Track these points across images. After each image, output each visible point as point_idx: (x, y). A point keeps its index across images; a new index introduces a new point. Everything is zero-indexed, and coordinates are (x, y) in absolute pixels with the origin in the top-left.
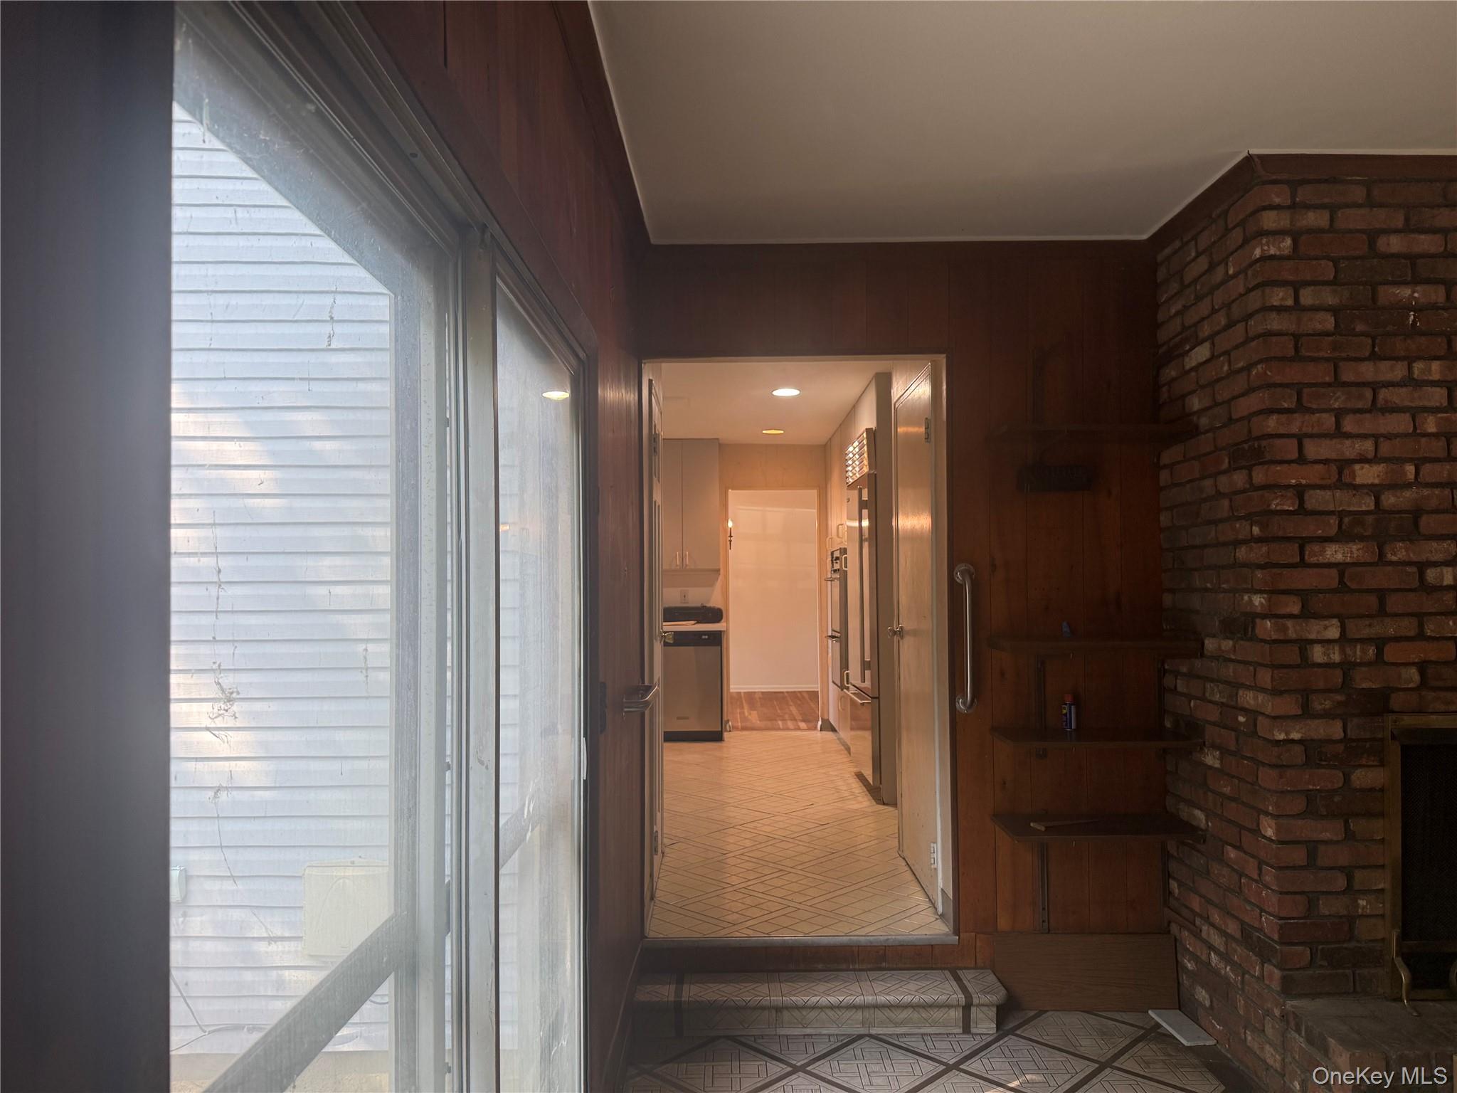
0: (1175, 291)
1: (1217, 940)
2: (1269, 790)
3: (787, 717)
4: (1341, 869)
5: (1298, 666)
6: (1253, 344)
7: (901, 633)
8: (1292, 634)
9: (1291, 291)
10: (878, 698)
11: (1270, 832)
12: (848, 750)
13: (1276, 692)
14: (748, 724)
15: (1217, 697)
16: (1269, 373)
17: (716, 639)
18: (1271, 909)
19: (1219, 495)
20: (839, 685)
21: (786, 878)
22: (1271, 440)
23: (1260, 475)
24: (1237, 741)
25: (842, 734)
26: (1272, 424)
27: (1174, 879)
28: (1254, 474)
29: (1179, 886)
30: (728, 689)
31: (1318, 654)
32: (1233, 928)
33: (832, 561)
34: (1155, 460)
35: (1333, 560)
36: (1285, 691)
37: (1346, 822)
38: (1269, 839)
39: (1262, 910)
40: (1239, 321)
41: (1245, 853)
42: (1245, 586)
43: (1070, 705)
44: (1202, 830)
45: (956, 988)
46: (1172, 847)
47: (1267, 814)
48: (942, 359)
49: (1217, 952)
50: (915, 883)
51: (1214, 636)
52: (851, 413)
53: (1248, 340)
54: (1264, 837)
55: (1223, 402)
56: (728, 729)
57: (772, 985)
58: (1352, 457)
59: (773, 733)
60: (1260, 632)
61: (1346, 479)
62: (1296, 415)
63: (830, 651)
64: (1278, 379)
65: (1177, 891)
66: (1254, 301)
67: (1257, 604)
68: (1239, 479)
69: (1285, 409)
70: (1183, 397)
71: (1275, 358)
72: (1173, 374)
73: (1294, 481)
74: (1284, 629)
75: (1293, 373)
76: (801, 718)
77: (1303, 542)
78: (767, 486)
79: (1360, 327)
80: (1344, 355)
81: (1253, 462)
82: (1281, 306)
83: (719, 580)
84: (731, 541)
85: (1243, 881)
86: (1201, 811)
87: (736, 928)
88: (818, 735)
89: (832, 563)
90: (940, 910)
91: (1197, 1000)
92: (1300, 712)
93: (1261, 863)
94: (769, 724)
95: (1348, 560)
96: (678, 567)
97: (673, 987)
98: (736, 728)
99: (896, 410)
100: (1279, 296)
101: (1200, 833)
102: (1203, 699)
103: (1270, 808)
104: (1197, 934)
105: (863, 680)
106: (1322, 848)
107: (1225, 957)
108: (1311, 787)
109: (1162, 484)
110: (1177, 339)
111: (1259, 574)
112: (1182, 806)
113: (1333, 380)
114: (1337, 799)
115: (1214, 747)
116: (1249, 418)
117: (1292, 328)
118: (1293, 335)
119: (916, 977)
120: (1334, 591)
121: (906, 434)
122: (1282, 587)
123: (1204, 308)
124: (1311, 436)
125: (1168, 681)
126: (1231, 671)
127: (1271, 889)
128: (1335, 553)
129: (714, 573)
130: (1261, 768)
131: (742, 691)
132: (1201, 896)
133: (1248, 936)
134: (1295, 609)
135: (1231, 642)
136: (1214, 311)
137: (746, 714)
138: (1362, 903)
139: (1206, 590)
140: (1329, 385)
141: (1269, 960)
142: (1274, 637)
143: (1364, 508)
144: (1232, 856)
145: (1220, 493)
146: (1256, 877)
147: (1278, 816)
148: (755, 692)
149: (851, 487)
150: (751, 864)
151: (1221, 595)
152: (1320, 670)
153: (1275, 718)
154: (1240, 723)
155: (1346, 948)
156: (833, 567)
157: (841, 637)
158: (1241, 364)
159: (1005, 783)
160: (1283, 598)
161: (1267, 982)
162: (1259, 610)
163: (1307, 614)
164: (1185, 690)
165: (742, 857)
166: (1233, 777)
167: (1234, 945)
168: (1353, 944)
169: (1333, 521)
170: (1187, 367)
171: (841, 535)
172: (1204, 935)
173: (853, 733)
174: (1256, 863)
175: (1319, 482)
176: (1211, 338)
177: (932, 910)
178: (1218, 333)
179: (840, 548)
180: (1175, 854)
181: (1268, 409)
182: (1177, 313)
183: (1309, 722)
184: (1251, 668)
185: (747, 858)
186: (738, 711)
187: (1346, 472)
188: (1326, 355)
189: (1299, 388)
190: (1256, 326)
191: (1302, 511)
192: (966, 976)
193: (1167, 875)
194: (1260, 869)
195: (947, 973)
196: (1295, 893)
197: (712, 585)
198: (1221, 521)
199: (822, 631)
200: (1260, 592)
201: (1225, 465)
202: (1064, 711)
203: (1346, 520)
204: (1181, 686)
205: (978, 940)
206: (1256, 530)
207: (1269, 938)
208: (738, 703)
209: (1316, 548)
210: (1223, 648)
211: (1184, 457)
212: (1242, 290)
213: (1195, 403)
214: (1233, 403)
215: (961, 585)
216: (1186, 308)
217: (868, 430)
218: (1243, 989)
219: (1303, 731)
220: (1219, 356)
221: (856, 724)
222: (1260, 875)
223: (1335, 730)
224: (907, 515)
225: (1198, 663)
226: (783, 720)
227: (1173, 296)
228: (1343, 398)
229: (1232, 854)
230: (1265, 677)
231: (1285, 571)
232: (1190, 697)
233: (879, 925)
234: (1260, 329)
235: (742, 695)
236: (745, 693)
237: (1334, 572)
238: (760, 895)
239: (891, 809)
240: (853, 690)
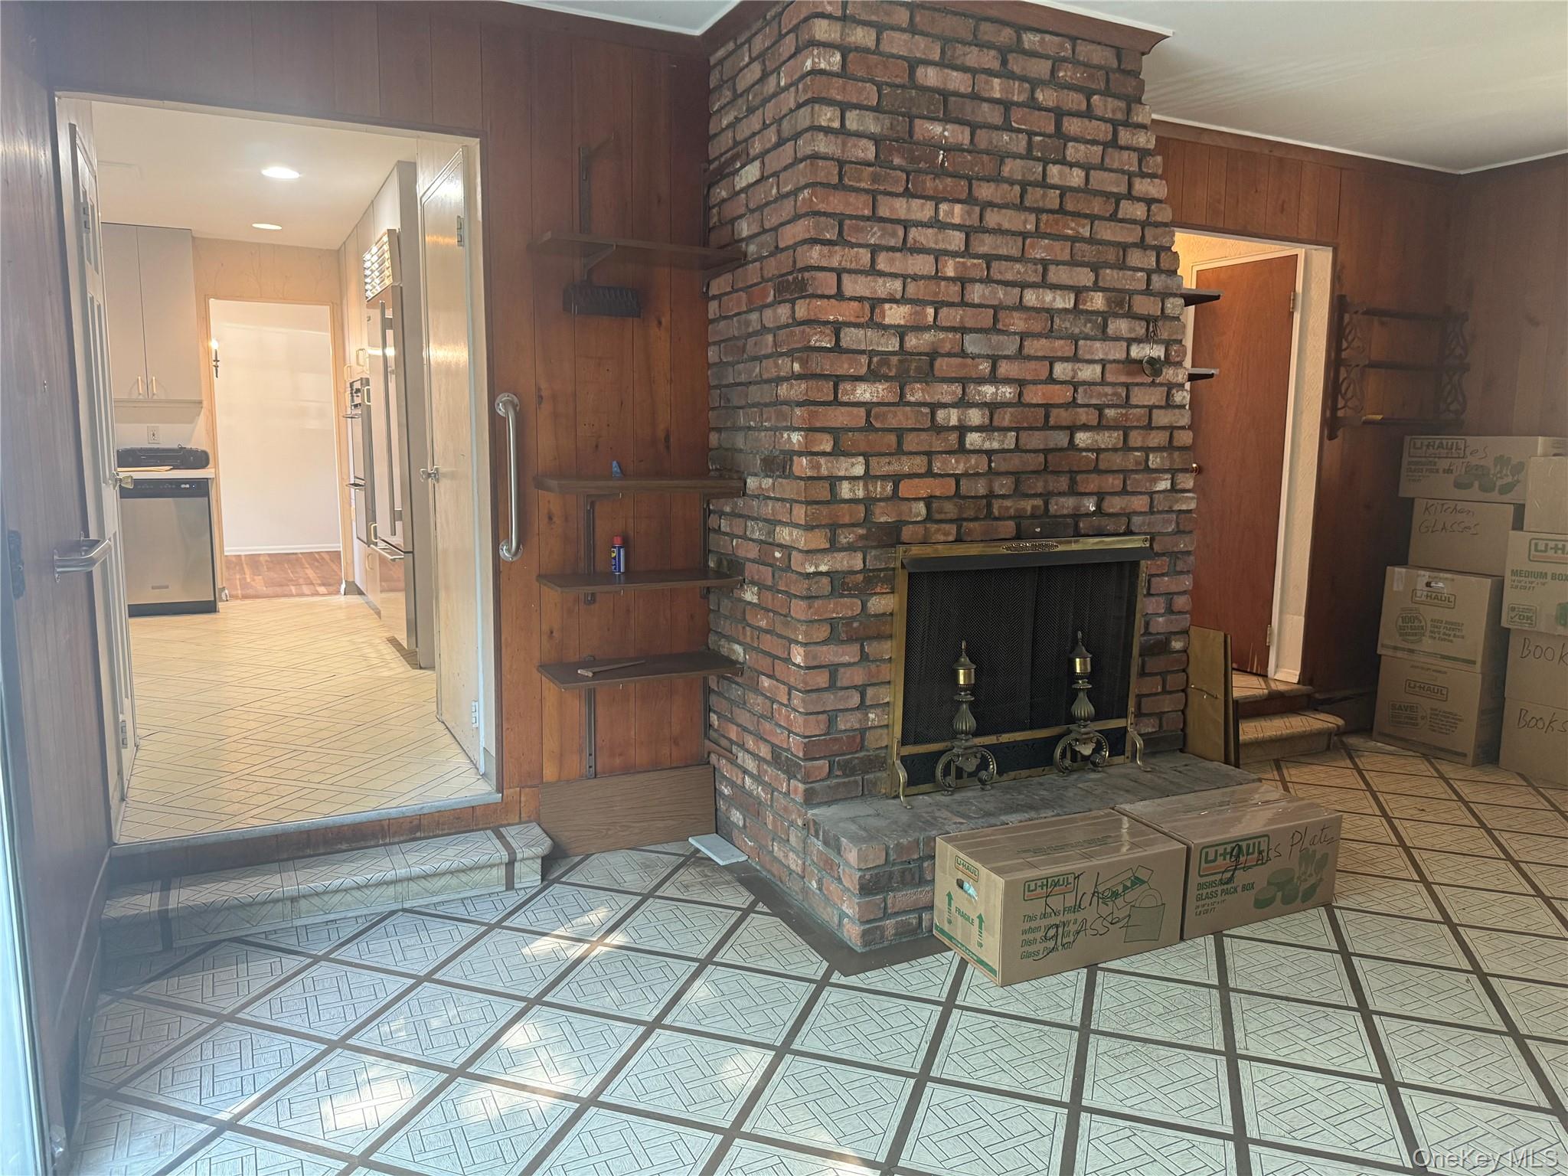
0: (727, 99)
1: (751, 765)
2: (799, 621)
3: (301, 581)
4: (855, 687)
5: (828, 502)
6: (802, 166)
7: (436, 475)
8: (824, 472)
9: (838, 113)
10: (412, 552)
11: (798, 660)
12: (379, 613)
13: (809, 528)
14: (250, 592)
15: (756, 535)
16: (815, 200)
17: (201, 489)
18: (797, 730)
19: (765, 330)
20: (365, 540)
21: (302, 757)
22: (813, 273)
23: (802, 310)
24: (773, 576)
25: (370, 597)
26: (815, 255)
27: (715, 712)
28: (797, 308)
29: (719, 718)
30: (222, 551)
31: (845, 490)
32: (764, 751)
33: (351, 393)
34: (705, 290)
35: (862, 399)
36: (817, 527)
37: (862, 646)
38: (798, 666)
39: (790, 732)
40: (789, 140)
41: (777, 680)
42: (784, 424)
43: (619, 548)
44: (740, 663)
45: (499, 845)
46: (713, 683)
47: (797, 642)
48: (475, 143)
49: (751, 775)
50: (455, 746)
51: (756, 475)
52: (370, 210)
53: (797, 161)
54: (794, 664)
55: (771, 230)
56: (224, 598)
57: (285, 875)
58: (883, 296)
59: (283, 600)
60: (797, 470)
61: (877, 319)
62: (837, 248)
63: (353, 501)
64: (822, 207)
65: (716, 723)
66: (804, 118)
67: (795, 441)
68: (783, 312)
69: (828, 240)
70: (733, 221)
71: (820, 183)
72: (724, 194)
73: (832, 317)
74: (818, 467)
75: (836, 203)
76: (319, 582)
77: (837, 380)
78: (261, 296)
79: (897, 161)
80: (882, 188)
81: (796, 295)
82: (829, 127)
83: (202, 413)
84: (217, 367)
85: (774, 706)
86: (740, 645)
87: (236, 819)
88: (341, 599)
89: (352, 396)
90: (482, 771)
91: (733, 823)
92: (828, 546)
93: (790, 688)
94: (278, 590)
95: (875, 400)
96: (141, 397)
97: (156, 895)
98: (234, 597)
99: (423, 207)
100: (827, 116)
101: (738, 666)
102: (744, 537)
103: (800, 637)
104: (733, 761)
105: (394, 533)
106: (842, 670)
107: (757, 779)
108: (834, 615)
109: (711, 316)
110: (729, 155)
111: (798, 411)
112: (723, 642)
113: (871, 214)
114: (855, 625)
115: (753, 583)
116: (794, 247)
117: (838, 153)
118: (838, 160)
119: (455, 842)
120: (860, 430)
121: (436, 245)
122: (818, 425)
123: (755, 122)
124: (850, 271)
125: (713, 521)
126: (770, 508)
127: (798, 712)
128: (864, 392)
129: (195, 406)
130: (793, 601)
131: (243, 553)
132: (739, 725)
133: (778, 759)
134: (828, 447)
135: (771, 480)
136: (765, 126)
137: (248, 580)
138: (872, 716)
139: (750, 428)
140: (868, 219)
141: (795, 777)
142: (809, 474)
143: (890, 349)
144: (766, 685)
145: (765, 327)
146: (785, 702)
147: (805, 644)
148: (259, 555)
149: (371, 303)
150: (256, 748)
151: (763, 434)
152: (846, 506)
153: (808, 552)
154: (777, 559)
155: (857, 758)
156: (353, 401)
157: (366, 485)
158: (789, 188)
159: (552, 632)
160: (818, 435)
161: (792, 796)
162: (796, 448)
163: (838, 452)
164: (728, 530)
165: (245, 741)
166: (769, 611)
167: (765, 767)
168: (861, 754)
169: (864, 359)
170: (738, 188)
171: (361, 362)
172: (739, 761)
173: (384, 595)
174: (787, 689)
175: (853, 319)
176: (761, 156)
177: (474, 771)
178: (768, 151)
179: (362, 379)
180: (716, 689)
181: (811, 238)
182: (728, 126)
183: (835, 555)
184: (788, 505)
185: (251, 742)
186: (238, 577)
187: (877, 311)
188: (866, 187)
189: (841, 219)
190: (805, 147)
191: (838, 349)
192: (510, 832)
193: (708, 710)
194: (789, 694)
195: (489, 832)
196: (818, 713)
197: (192, 420)
198: (767, 357)
199: (343, 479)
200: (799, 429)
201: (770, 299)
202: (613, 555)
203: (875, 359)
204: (725, 525)
205: (522, 796)
206: (796, 367)
207: (795, 756)
208: (237, 568)
209: (848, 386)
210: (763, 486)
211: (732, 287)
212: (792, 105)
213: (745, 228)
214: (780, 230)
215: (505, 418)
216: (738, 120)
217: (390, 232)
218: (772, 806)
219: (830, 563)
220: (768, 177)
221: (387, 585)
222: (789, 700)
223: (857, 563)
224: (441, 344)
225: (740, 502)
226: (298, 585)
227: (725, 105)
228: (879, 234)
229: (766, 682)
230: (800, 513)
231: (821, 409)
232: (732, 536)
233: (412, 794)
234: (808, 151)
235: (243, 558)
236: (246, 555)
237: (862, 411)
238: (269, 780)
239: (428, 672)
240: (382, 545)
